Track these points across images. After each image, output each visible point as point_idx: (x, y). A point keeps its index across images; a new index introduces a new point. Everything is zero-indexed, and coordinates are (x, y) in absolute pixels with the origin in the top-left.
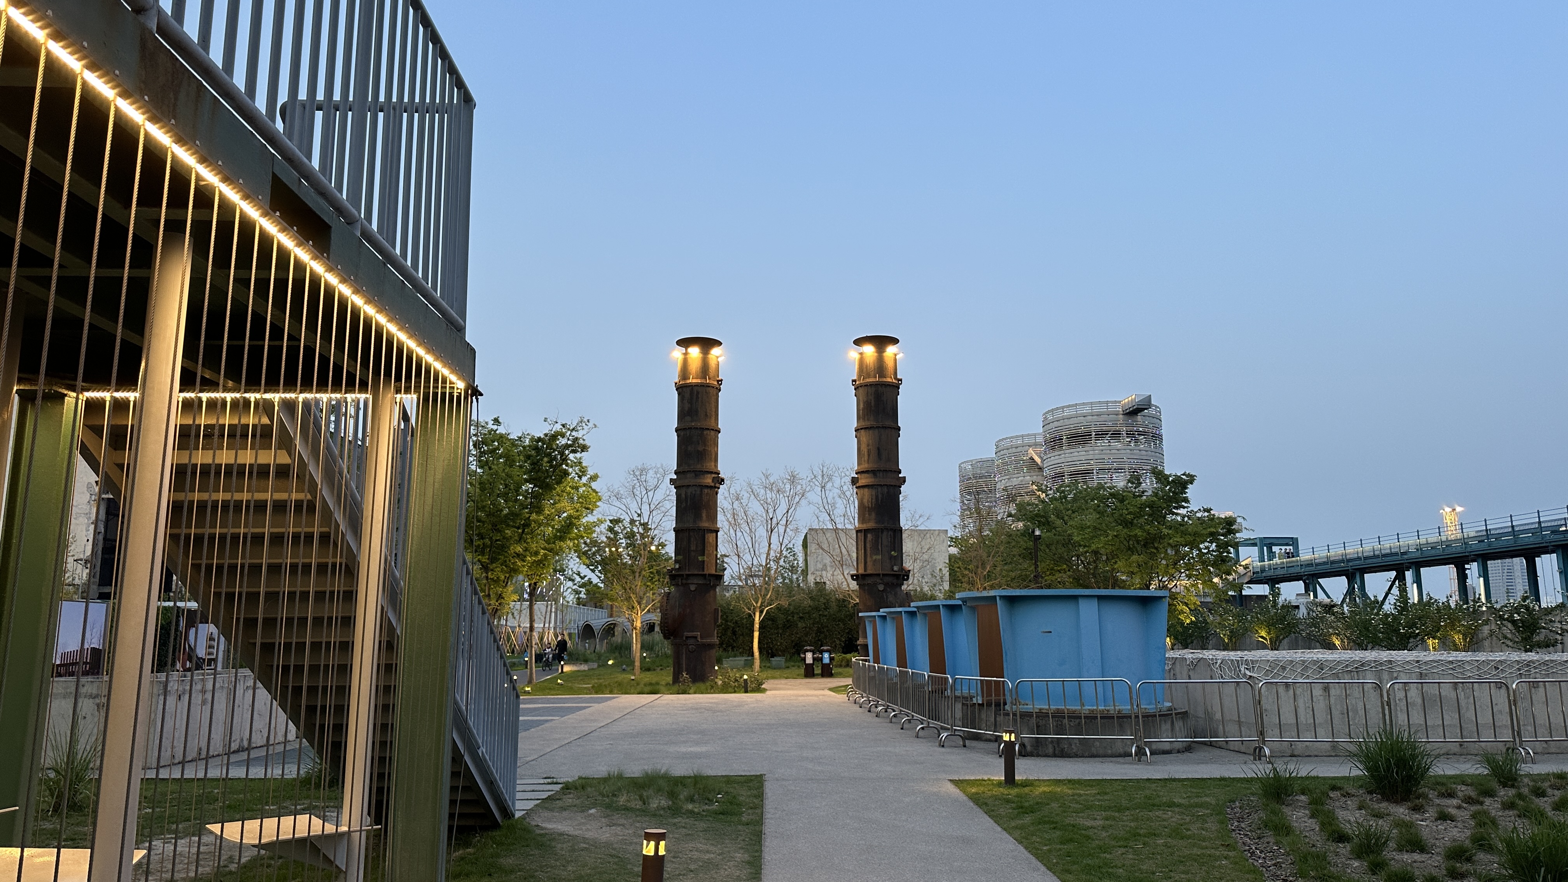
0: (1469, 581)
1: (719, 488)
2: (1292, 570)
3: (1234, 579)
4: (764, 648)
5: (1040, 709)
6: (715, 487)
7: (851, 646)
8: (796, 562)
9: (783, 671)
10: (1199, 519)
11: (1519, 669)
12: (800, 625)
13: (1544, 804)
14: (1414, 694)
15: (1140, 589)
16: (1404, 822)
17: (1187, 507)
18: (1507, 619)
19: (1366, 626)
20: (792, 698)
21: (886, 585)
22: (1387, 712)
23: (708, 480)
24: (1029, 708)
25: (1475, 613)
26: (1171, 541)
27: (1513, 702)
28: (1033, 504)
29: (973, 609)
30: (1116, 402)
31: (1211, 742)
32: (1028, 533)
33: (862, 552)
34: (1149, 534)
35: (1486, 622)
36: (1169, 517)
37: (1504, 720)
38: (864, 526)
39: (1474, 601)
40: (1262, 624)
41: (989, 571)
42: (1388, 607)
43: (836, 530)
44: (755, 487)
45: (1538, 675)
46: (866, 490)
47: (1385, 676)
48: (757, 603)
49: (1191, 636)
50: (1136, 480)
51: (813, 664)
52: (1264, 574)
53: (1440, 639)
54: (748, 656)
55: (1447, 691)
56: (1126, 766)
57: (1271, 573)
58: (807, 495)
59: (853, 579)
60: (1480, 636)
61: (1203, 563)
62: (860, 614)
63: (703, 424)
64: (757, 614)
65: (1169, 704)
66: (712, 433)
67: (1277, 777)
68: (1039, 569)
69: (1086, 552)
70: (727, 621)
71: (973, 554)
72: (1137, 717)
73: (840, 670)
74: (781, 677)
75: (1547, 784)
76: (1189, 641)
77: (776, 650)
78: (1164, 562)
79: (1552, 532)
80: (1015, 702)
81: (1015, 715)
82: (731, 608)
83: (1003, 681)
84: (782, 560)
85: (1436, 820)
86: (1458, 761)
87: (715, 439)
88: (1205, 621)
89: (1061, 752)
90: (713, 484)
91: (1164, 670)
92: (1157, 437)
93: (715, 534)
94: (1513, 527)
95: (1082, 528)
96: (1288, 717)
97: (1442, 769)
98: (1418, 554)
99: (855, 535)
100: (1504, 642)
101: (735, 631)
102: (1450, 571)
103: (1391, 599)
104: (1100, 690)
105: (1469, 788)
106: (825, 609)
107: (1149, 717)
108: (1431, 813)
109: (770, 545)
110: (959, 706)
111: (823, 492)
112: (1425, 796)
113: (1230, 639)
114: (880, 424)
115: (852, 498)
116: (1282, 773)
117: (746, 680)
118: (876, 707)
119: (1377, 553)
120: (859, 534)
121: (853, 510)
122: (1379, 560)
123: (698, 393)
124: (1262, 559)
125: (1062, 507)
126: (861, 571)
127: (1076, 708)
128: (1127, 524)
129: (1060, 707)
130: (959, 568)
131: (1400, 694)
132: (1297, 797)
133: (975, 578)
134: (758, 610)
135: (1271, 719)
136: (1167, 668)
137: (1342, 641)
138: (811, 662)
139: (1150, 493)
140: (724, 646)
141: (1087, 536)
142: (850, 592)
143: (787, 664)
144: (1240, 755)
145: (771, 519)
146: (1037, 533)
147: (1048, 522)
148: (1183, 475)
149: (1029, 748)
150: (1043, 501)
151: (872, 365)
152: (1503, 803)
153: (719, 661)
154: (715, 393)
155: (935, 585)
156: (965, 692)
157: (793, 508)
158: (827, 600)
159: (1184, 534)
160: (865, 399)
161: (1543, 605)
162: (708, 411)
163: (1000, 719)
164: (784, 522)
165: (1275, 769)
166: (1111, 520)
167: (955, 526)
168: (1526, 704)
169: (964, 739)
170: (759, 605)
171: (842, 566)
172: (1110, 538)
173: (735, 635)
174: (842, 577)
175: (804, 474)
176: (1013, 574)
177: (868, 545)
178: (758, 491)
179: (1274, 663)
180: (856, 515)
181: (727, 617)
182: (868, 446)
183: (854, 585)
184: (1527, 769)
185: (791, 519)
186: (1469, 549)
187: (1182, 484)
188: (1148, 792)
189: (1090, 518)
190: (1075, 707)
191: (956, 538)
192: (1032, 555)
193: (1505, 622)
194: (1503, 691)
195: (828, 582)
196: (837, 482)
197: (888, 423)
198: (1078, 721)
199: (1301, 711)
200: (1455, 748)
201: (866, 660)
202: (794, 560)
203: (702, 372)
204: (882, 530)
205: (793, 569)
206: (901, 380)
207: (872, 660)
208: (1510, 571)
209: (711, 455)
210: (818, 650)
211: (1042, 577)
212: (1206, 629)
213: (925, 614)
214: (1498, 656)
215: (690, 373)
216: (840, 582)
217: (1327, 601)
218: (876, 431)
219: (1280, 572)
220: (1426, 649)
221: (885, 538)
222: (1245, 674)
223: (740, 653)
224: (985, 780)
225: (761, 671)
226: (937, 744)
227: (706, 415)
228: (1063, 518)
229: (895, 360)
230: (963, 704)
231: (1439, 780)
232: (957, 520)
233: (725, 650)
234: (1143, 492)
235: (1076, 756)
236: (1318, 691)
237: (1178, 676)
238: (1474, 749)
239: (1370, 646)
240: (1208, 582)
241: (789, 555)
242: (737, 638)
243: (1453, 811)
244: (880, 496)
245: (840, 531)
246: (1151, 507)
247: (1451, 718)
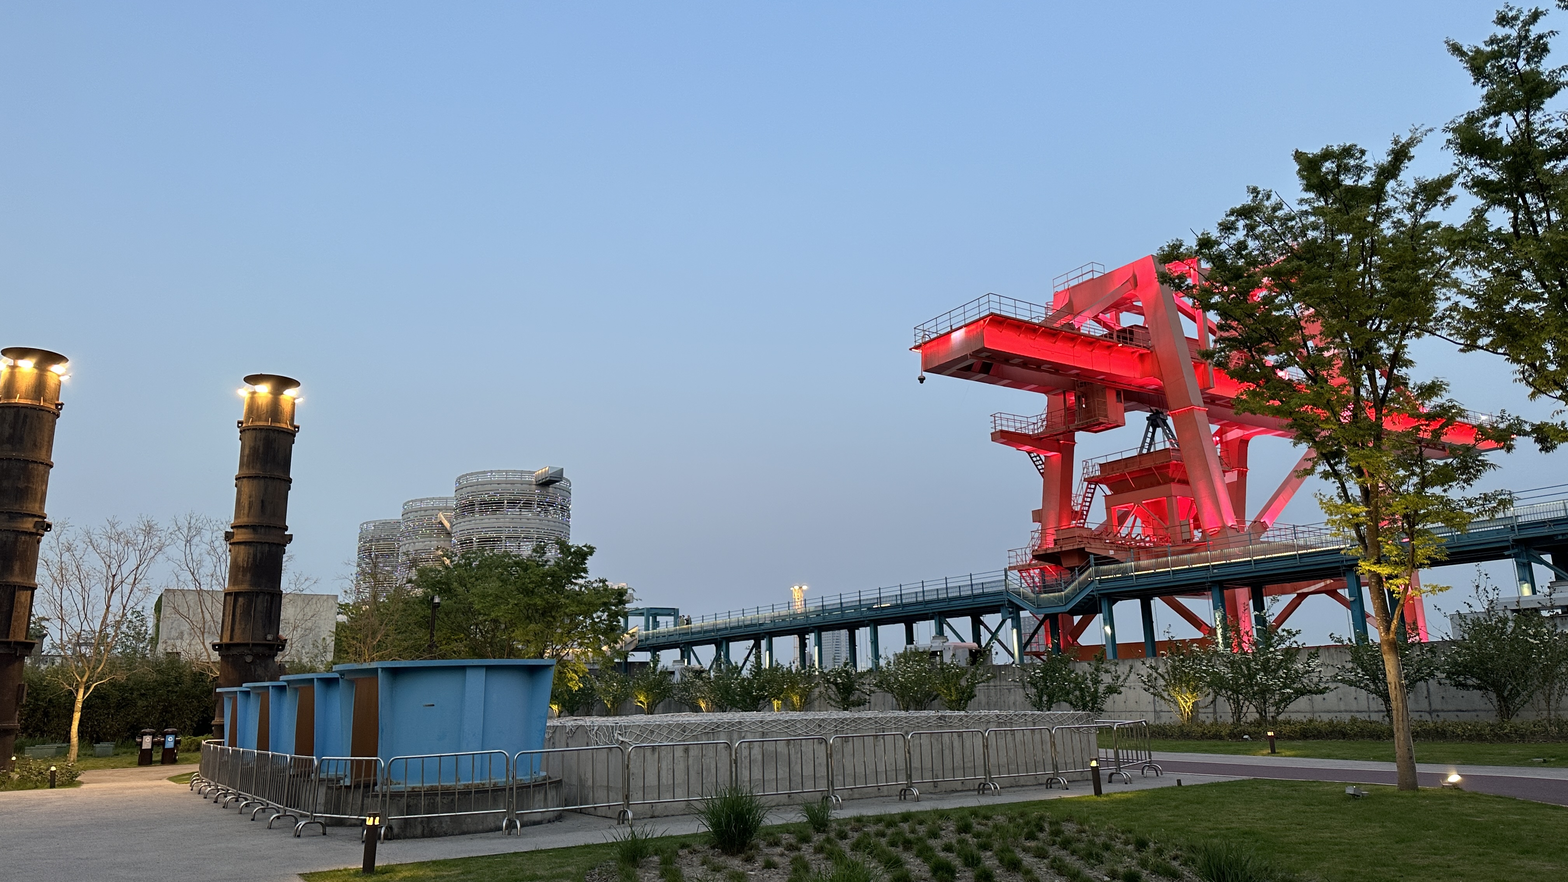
0: (807, 649)
1: (42, 535)
2: (672, 639)
3: (622, 647)
4: (87, 733)
5: (413, 788)
6: (38, 534)
7: (204, 727)
8: (144, 628)
9: (112, 760)
10: (594, 588)
11: (836, 726)
12: (140, 703)
13: (845, 846)
14: (756, 751)
15: (535, 658)
16: (737, 874)
17: (586, 578)
18: (832, 683)
19: (727, 689)
20: (117, 791)
21: (256, 656)
22: (734, 770)
23: (28, 525)
24: (401, 787)
25: (810, 677)
26: (567, 611)
27: (829, 756)
28: (436, 570)
29: (351, 682)
30: (530, 472)
31: (581, 809)
32: (427, 601)
33: (229, 620)
34: (548, 603)
35: (817, 685)
36: (568, 587)
37: (822, 771)
38: (236, 589)
39: (809, 667)
40: (642, 689)
41: (379, 641)
42: (745, 673)
43: (200, 592)
44: (95, 537)
45: (849, 731)
46: (242, 547)
47: (735, 736)
48: (82, 678)
49: (578, 702)
50: (540, 550)
51: (152, 749)
52: (648, 642)
53: (782, 700)
54: (63, 742)
55: (782, 748)
56: (495, 841)
57: (654, 641)
58: (166, 549)
59: (215, 649)
60: (813, 697)
61: (594, 631)
62: (218, 690)
63: (31, 456)
64: (81, 691)
65: (544, 774)
66: (41, 467)
67: (635, 840)
68: (435, 638)
69: (485, 621)
70: (37, 700)
71: (362, 623)
72: (512, 789)
73: (187, 755)
74: (105, 767)
75: (849, 827)
76: (575, 708)
77: (104, 734)
78: (559, 631)
79: (869, 609)
80: (388, 781)
81: (384, 796)
82: (45, 684)
83: (376, 761)
84: (125, 625)
85: (764, 868)
86: (785, 812)
87: (43, 476)
88: (592, 688)
89: (430, 832)
90: (34, 530)
91: (544, 739)
92: (565, 509)
93: (29, 592)
94: (841, 603)
95: (484, 596)
96: (651, 780)
97: (772, 820)
98: (772, 626)
99: (223, 599)
100: (828, 702)
101: (48, 712)
102: (794, 639)
103: (748, 665)
104: (478, 764)
105: (792, 836)
106: (177, 684)
107: (524, 788)
108: (760, 862)
109: (108, 608)
110: (322, 791)
111: (188, 548)
112: (756, 847)
113: (613, 705)
114: (268, 474)
115: (224, 556)
116: (639, 837)
117: (53, 773)
118: (226, 797)
119: (740, 624)
120: (228, 598)
121: (224, 570)
122: (742, 630)
123: (26, 416)
124: (647, 629)
125: (466, 575)
126: (226, 640)
127: (451, 784)
128: (528, 592)
129: (434, 784)
130: (346, 637)
131: (745, 753)
132: (651, 859)
133: (363, 648)
134: (83, 686)
135: (636, 783)
136: (547, 736)
137: (707, 704)
138: (150, 747)
139: (552, 562)
140: (30, 731)
141: (487, 604)
142: (211, 664)
143: (117, 751)
144: (606, 820)
145: (114, 576)
146: (437, 600)
147: (450, 590)
148: (585, 546)
149: (396, 830)
150: (447, 567)
151: (264, 407)
152: (815, 848)
153: (19, 750)
154: (50, 420)
155: (316, 656)
156: (332, 773)
157: (145, 564)
158: (180, 674)
159: (580, 603)
160: (252, 444)
161: (859, 670)
162: (38, 440)
163: (368, 801)
164: (131, 580)
165: (633, 833)
166: (513, 588)
167: (346, 592)
168: (840, 756)
169: (324, 826)
170: (85, 679)
171: (203, 633)
172: (510, 606)
173: (47, 717)
174: (202, 646)
175: (164, 523)
176: (405, 644)
177: (238, 611)
178: (99, 541)
179: (643, 728)
180: (227, 576)
181: (38, 694)
182: (250, 497)
183: (216, 656)
184: (835, 815)
185: (141, 577)
186: (809, 622)
187: (582, 555)
188: (512, 867)
189: (492, 586)
190: (448, 783)
191: (347, 605)
192: (429, 624)
193: (831, 685)
194: (823, 745)
195: (183, 653)
196: (207, 536)
197: (278, 473)
198: (451, 797)
199: (664, 773)
200: (784, 799)
201: (219, 743)
202: (142, 626)
203: (35, 392)
204: (258, 594)
205: (139, 637)
206: (298, 428)
207: (227, 743)
208: (838, 641)
209: (36, 494)
210: (160, 731)
211: (437, 647)
212: (591, 696)
213: (296, 689)
214: (823, 715)
215: (17, 392)
216: (199, 653)
217: (697, 666)
218: (262, 482)
219: (662, 640)
220: (772, 710)
221: (261, 603)
222: (618, 739)
223: (52, 739)
224: (340, 871)
225: (78, 761)
226: (293, 834)
227: (35, 445)
228: (465, 586)
229: (294, 404)
230: (328, 788)
231: (770, 831)
232: (349, 585)
233: (30, 735)
234: (546, 562)
235: (446, 834)
236: (679, 752)
237: (557, 744)
238: (798, 799)
239: (728, 709)
240: (598, 650)
241: (134, 620)
242: (49, 721)
243: (776, 859)
244: (259, 555)
245: (205, 594)
246: (552, 576)
247: (783, 773)
